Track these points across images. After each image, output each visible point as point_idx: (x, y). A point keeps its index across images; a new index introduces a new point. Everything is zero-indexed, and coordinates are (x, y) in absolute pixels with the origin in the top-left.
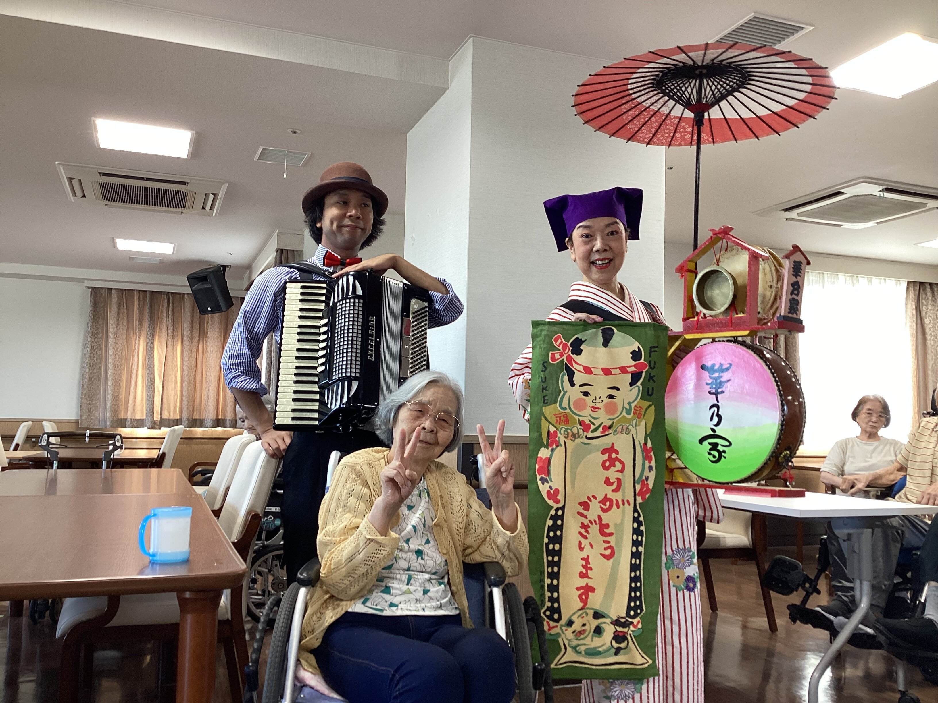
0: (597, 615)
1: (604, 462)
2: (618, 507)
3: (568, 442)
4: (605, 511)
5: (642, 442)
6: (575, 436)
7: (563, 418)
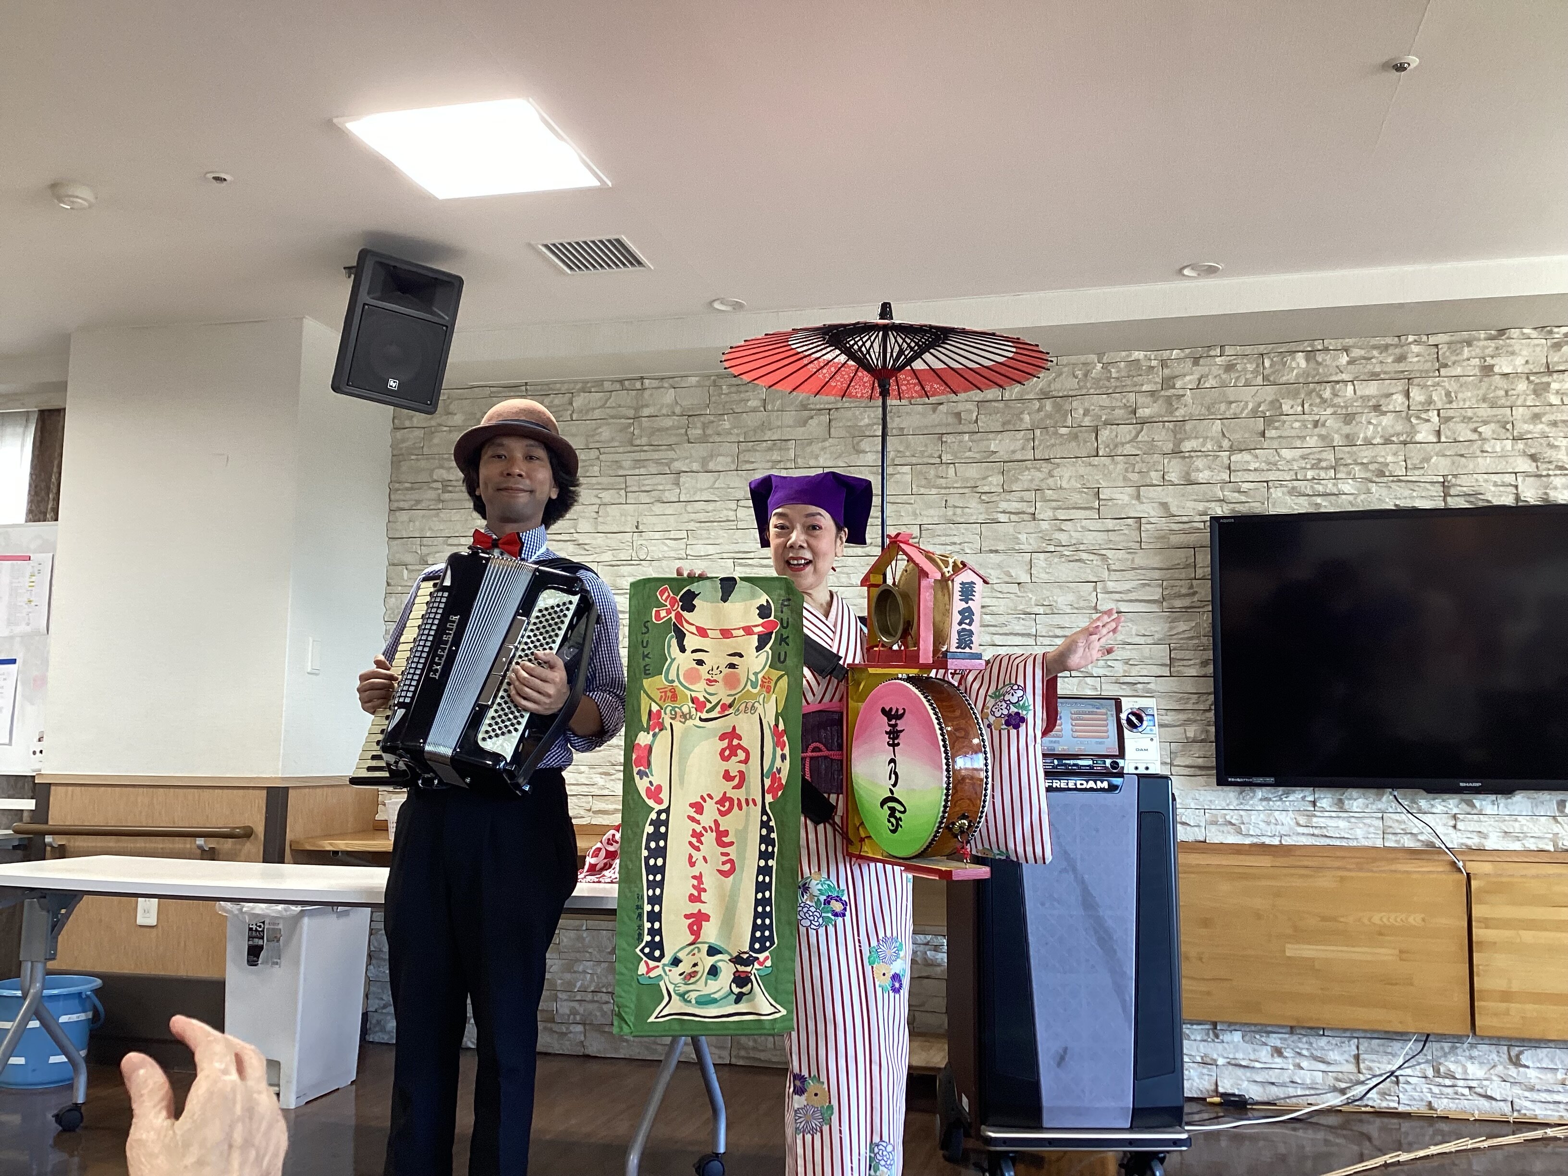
0: (712, 951)
1: (723, 750)
2: (740, 808)
3: (677, 725)
4: (723, 814)
5: (773, 723)
6: (685, 717)
7: (669, 694)
